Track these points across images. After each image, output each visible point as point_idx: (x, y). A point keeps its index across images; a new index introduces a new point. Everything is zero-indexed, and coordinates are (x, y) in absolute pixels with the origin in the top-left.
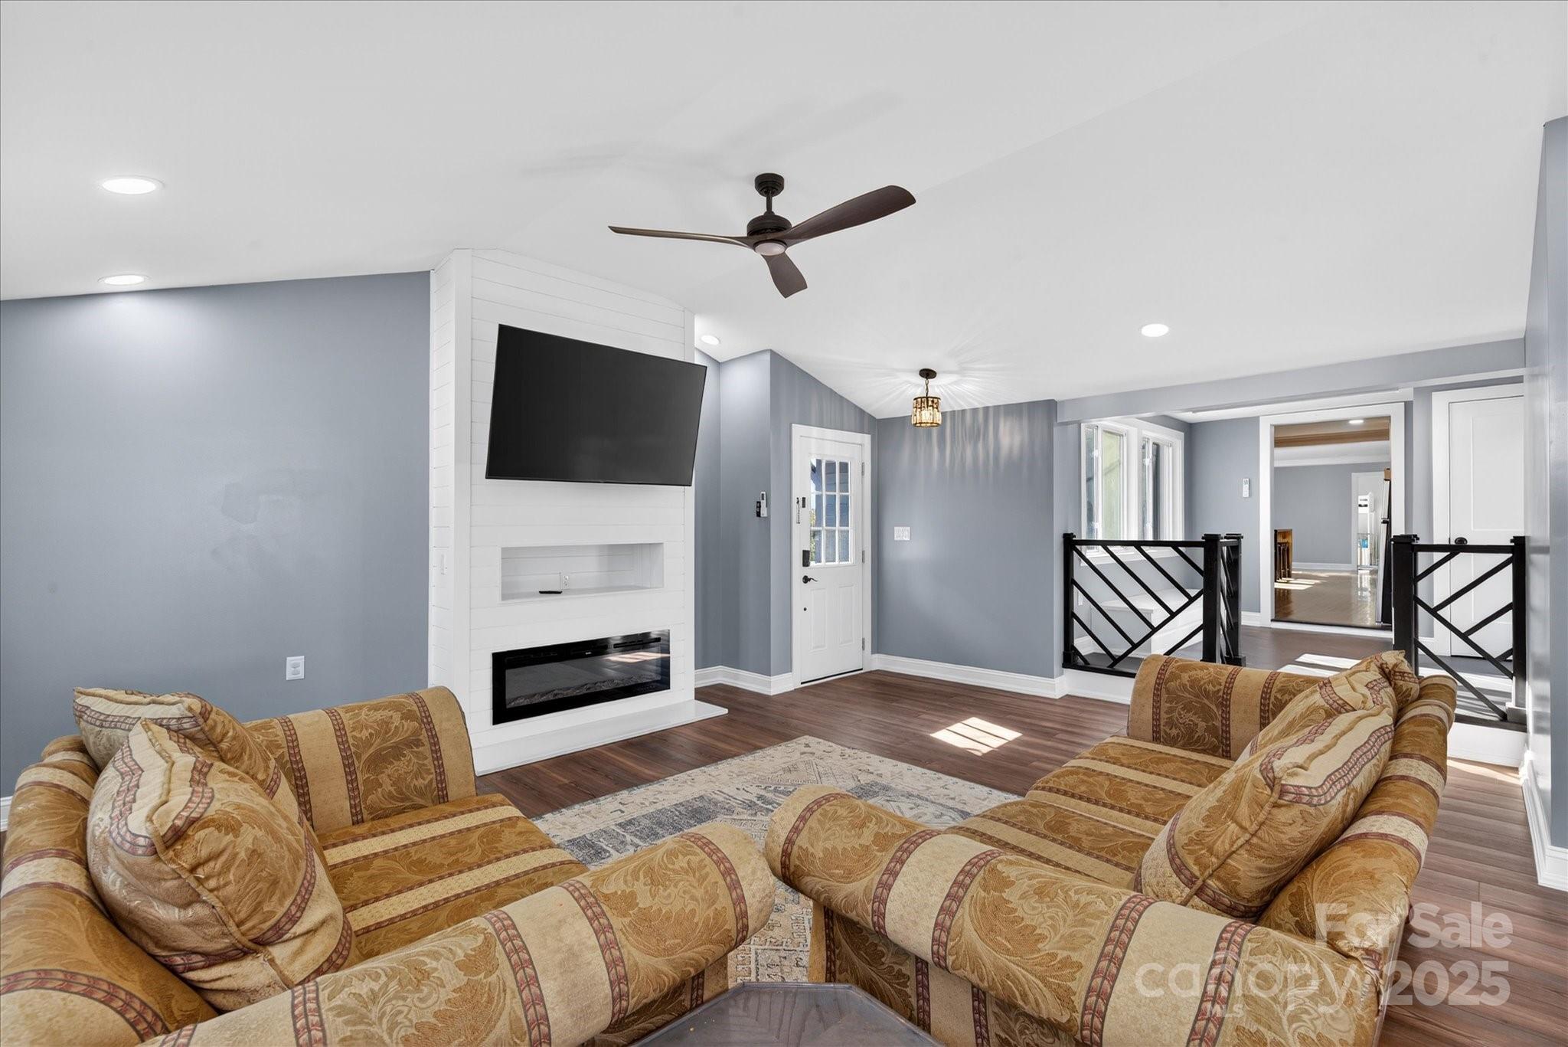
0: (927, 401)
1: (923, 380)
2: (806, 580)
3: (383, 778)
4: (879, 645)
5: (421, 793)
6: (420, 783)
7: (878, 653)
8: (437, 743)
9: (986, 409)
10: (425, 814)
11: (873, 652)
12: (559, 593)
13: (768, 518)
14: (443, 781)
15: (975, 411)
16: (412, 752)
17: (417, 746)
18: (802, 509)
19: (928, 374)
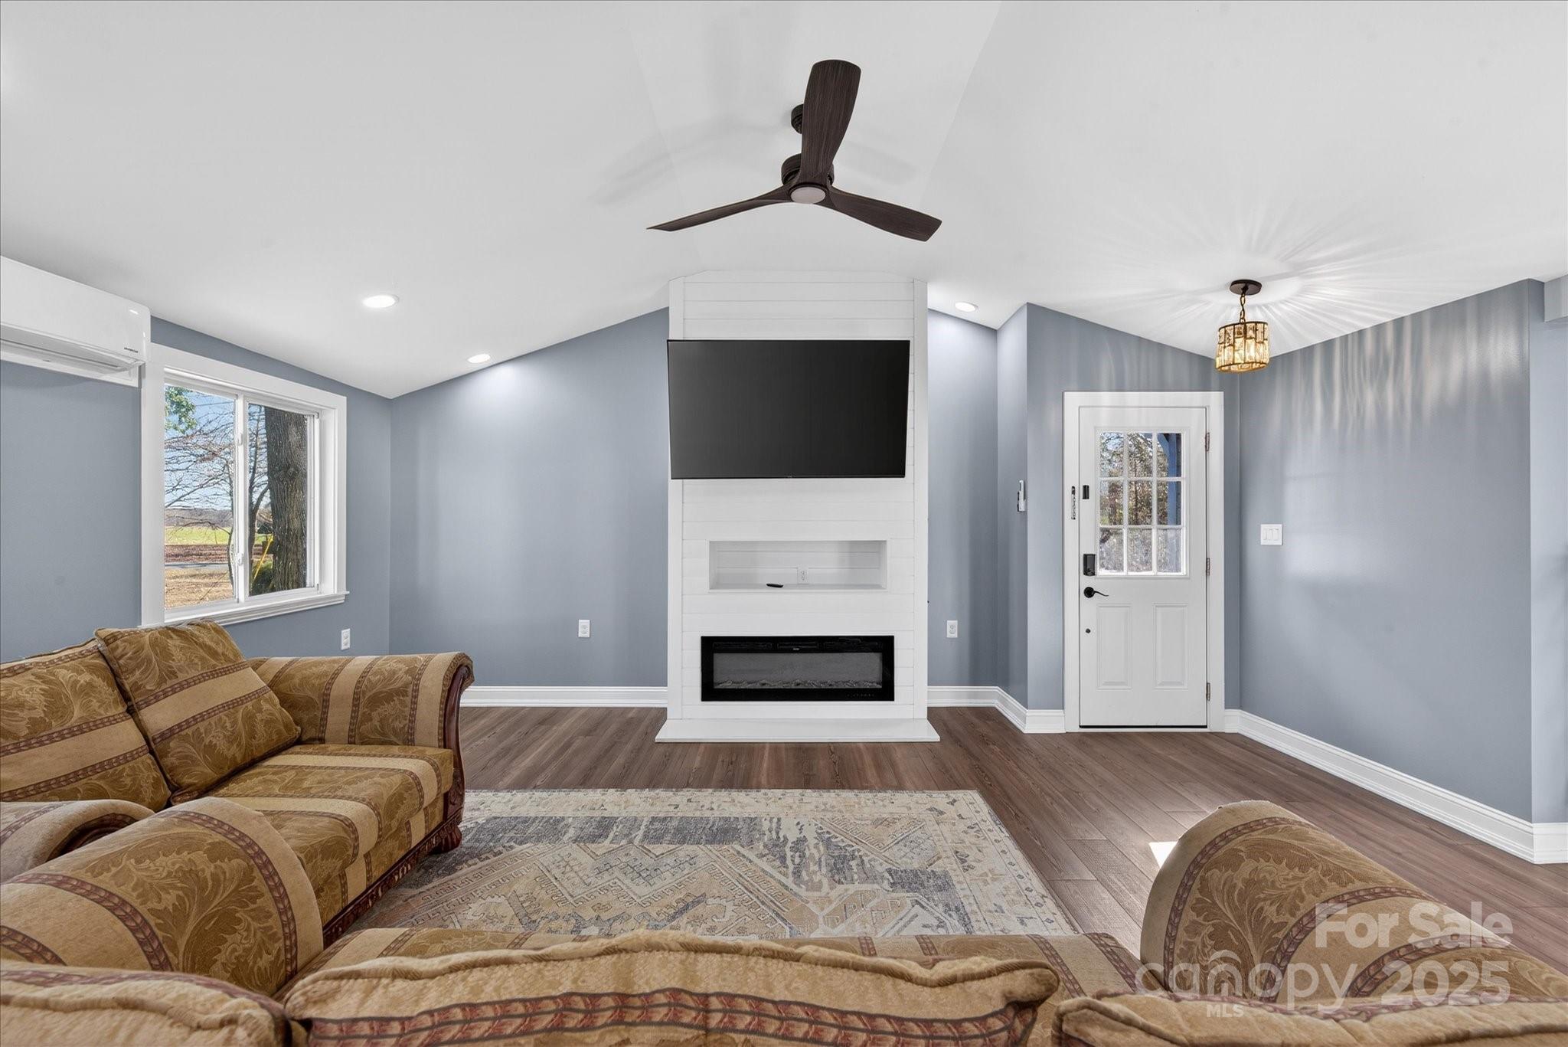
0: (1244, 329)
1: (1236, 298)
2: (1089, 592)
3: (374, 714)
4: (1239, 696)
5: (395, 732)
6: (398, 724)
7: (1241, 707)
8: (416, 697)
9: (1399, 322)
10: (396, 749)
11: (1229, 705)
12: (781, 586)
13: (1025, 512)
14: (412, 728)
15: (1379, 329)
16: (398, 699)
17: (403, 696)
18: (1082, 500)
19: (1246, 287)
